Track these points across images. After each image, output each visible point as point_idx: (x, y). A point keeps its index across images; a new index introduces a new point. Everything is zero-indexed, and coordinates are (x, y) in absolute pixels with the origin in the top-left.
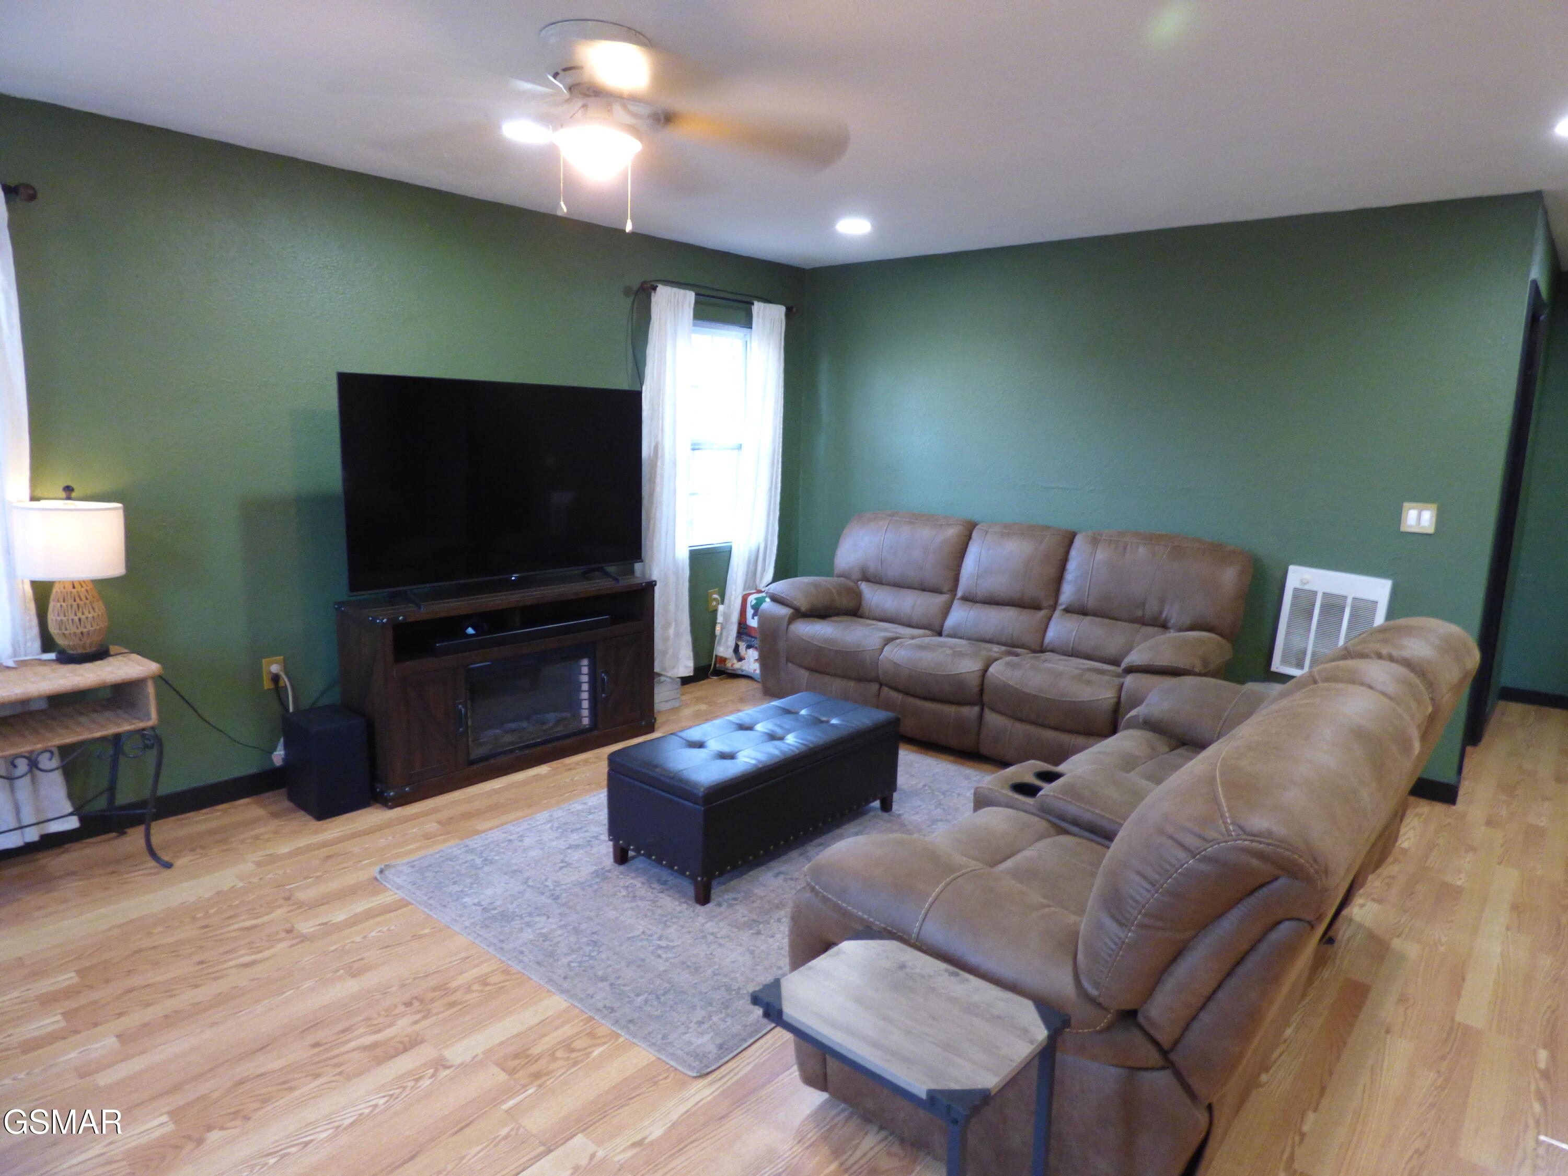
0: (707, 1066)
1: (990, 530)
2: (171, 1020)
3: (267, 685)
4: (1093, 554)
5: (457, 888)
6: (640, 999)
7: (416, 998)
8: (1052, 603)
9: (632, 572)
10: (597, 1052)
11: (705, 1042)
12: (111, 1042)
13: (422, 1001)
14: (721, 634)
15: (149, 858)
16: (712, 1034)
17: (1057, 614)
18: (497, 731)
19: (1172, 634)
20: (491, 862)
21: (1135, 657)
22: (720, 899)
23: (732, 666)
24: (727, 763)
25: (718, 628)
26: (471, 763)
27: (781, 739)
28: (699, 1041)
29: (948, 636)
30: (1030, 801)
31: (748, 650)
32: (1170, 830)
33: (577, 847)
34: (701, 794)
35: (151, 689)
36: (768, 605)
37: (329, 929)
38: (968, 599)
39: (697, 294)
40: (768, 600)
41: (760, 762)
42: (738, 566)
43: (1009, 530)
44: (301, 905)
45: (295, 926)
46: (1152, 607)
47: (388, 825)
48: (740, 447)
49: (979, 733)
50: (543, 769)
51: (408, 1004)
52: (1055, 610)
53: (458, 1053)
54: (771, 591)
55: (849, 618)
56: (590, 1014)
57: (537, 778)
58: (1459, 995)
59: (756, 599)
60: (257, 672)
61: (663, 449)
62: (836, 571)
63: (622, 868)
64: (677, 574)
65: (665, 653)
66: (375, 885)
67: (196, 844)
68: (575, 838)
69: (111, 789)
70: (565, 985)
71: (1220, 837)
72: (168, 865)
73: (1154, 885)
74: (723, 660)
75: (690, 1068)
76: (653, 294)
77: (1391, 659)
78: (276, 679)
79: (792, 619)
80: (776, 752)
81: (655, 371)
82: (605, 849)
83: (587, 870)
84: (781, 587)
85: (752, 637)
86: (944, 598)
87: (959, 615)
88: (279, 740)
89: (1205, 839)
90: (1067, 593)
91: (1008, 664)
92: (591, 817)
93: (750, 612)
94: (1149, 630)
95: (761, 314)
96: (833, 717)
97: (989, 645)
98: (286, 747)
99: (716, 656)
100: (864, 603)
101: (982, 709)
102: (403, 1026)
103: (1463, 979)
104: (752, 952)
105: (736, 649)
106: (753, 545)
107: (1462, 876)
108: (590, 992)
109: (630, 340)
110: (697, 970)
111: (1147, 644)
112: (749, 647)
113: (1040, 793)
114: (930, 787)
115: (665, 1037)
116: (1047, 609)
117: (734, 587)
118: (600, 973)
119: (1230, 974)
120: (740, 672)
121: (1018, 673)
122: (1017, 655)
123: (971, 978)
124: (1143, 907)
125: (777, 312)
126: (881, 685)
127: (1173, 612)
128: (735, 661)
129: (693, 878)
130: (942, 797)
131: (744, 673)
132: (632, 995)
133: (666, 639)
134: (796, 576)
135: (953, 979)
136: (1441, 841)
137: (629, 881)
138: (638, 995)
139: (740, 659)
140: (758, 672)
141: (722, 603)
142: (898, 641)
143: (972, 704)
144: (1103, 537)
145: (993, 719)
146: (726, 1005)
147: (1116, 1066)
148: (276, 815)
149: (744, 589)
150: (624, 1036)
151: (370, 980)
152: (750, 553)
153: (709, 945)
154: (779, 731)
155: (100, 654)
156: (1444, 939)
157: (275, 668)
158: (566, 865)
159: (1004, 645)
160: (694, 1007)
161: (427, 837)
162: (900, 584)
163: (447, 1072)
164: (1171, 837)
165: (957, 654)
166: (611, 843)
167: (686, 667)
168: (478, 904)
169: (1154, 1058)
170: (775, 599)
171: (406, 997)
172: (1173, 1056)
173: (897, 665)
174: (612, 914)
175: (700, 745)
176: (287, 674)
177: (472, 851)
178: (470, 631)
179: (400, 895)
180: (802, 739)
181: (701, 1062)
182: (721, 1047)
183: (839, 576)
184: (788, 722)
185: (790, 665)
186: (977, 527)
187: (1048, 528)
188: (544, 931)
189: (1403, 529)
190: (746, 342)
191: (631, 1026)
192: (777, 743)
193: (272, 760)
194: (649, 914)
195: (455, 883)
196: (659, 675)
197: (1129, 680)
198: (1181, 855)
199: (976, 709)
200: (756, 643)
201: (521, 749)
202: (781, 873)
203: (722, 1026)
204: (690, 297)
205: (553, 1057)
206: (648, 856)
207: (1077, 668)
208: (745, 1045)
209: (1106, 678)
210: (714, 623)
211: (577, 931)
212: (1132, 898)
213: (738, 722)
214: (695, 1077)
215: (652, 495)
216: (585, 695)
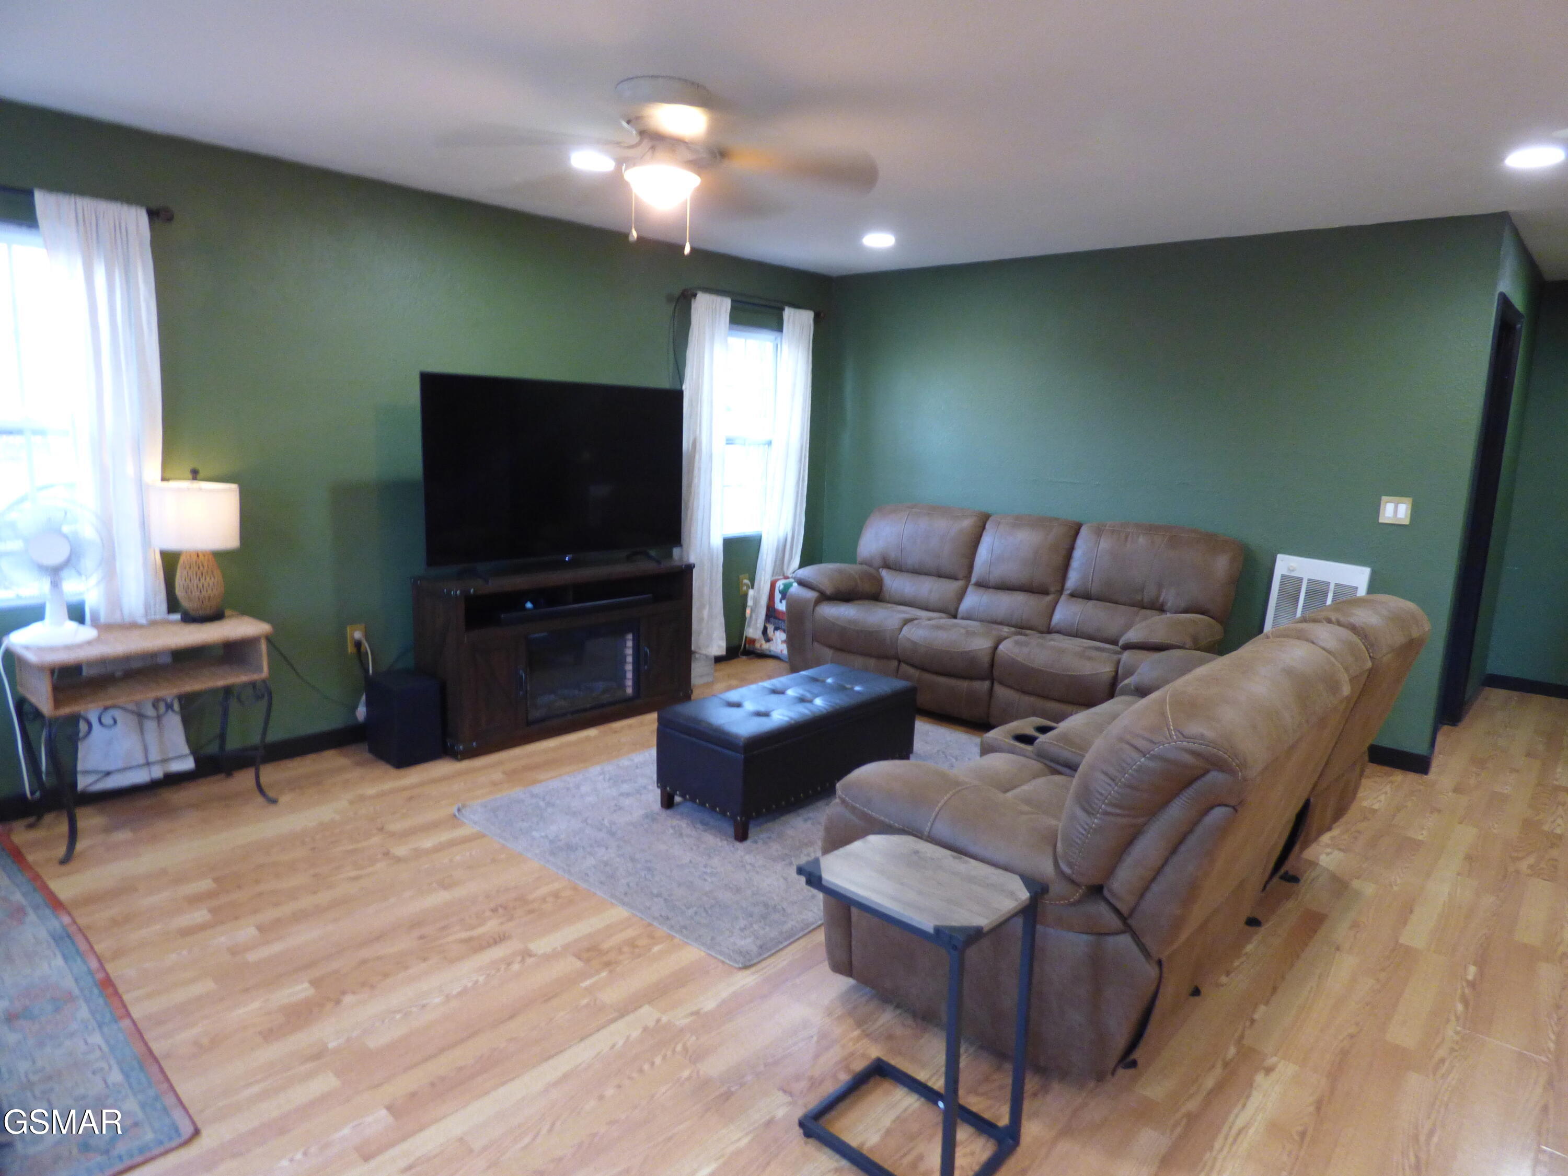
0: (749, 961)
1: (1002, 521)
2: (299, 917)
3: (351, 649)
4: (1098, 543)
5: (525, 825)
6: (690, 912)
7: (501, 906)
8: (1059, 588)
9: (670, 555)
10: (656, 949)
11: (747, 943)
12: (252, 931)
13: (505, 908)
14: (751, 616)
15: (258, 793)
16: (752, 938)
17: (1063, 598)
18: (552, 697)
19: (1169, 615)
20: (553, 805)
21: (1132, 635)
22: (756, 838)
23: (761, 646)
24: (763, 720)
25: (748, 611)
26: (529, 724)
27: (811, 701)
28: (743, 943)
29: (963, 618)
30: (1029, 748)
31: (775, 632)
32: (1128, 737)
33: (628, 795)
34: (741, 744)
35: (263, 646)
36: (795, 588)
37: (418, 854)
38: (982, 585)
39: (733, 301)
40: (795, 584)
41: (791, 718)
42: (767, 554)
43: (1019, 522)
44: (392, 835)
45: (391, 850)
46: (1150, 593)
47: (459, 774)
48: (770, 443)
49: (989, 706)
50: (592, 732)
51: (494, 910)
52: (1061, 594)
53: (542, 945)
54: (798, 576)
55: (872, 602)
56: (648, 920)
57: (588, 739)
58: (1405, 923)
59: (783, 584)
60: (342, 636)
61: (701, 443)
62: (859, 559)
63: (669, 812)
64: (711, 560)
65: (700, 633)
66: (454, 820)
67: (295, 785)
68: (625, 787)
69: (222, 737)
70: (626, 899)
71: (1164, 740)
72: (274, 801)
73: (1113, 780)
74: (753, 641)
75: (735, 961)
76: (693, 300)
77: (1339, 623)
78: (358, 645)
79: (818, 602)
80: (807, 712)
81: (694, 371)
82: (654, 795)
83: (638, 814)
84: (808, 573)
85: (779, 619)
86: (960, 583)
87: (973, 600)
88: (360, 698)
89: (1154, 743)
90: (1073, 579)
91: (1017, 643)
92: (638, 771)
93: (778, 596)
94: (1148, 612)
95: (791, 320)
96: (857, 685)
97: (1000, 627)
98: (368, 704)
99: (746, 637)
100: (885, 589)
101: (992, 684)
102: (492, 926)
103: (1411, 912)
104: (785, 879)
105: (765, 631)
106: (781, 535)
107: (1424, 832)
108: (648, 904)
109: (671, 346)
110: (738, 890)
111: (1144, 624)
112: (776, 629)
113: (1037, 741)
114: (943, 752)
115: (713, 939)
116: (1054, 594)
117: (763, 573)
118: (655, 891)
119: (1174, 850)
120: (768, 653)
121: (1025, 650)
122: (1026, 635)
123: (972, 861)
124: (1106, 798)
125: (807, 317)
126: (900, 661)
127: (1169, 597)
128: (763, 642)
129: (733, 818)
130: (954, 760)
131: (772, 653)
132: (683, 908)
133: (701, 620)
134: (820, 562)
135: (957, 861)
136: (1409, 804)
137: (675, 822)
138: (688, 908)
139: (768, 640)
140: (785, 652)
141: (753, 588)
142: (916, 622)
143: (982, 679)
144: (1107, 528)
145: (1002, 692)
146: (764, 917)
147: (1087, 933)
148: (359, 764)
149: (773, 576)
150: (678, 938)
151: (459, 892)
152: (778, 541)
153: (748, 872)
154: (808, 695)
155: (216, 616)
156: (1399, 881)
157: (358, 635)
158: (618, 808)
159: (1013, 626)
160: (737, 918)
161: (494, 784)
162: (918, 571)
163: (532, 959)
164: (1128, 743)
165: (969, 634)
166: (659, 791)
167: (719, 647)
168: (546, 837)
169: (1115, 923)
170: (801, 583)
171: (492, 905)
172: (1129, 921)
173: (914, 643)
174: (663, 847)
175: (738, 705)
176: (367, 640)
177: (533, 796)
178: (529, 605)
179: (476, 829)
180: (829, 702)
181: (744, 957)
182: (761, 947)
183: (861, 564)
184: (816, 688)
185: (816, 644)
186: (990, 519)
187: (1057, 519)
188: (605, 858)
189: (1381, 521)
190: (777, 345)
191: (684, 931)
192: (808, 705)
193: (356, 718)
194: (694, 848)
195: (523, 820)
196: (695, 652)
197: (1126, 656)
198: (1135, 755)
199: (987, 684)
200: (784, 625)
201: (573, 713)
202: (810, 818)
203: (762, 932)
204: (726, 304)
205: (620, 951)
206: (693, 800)
207: (1079, 646)
208: (781, 946)
209: (1105, 655)
210: (744, 606)
211: (633, 859)
212: (1098, 792)
213: (772, 687)
214: (740, 969)
215: (690, 485)
216: (629, 667)
